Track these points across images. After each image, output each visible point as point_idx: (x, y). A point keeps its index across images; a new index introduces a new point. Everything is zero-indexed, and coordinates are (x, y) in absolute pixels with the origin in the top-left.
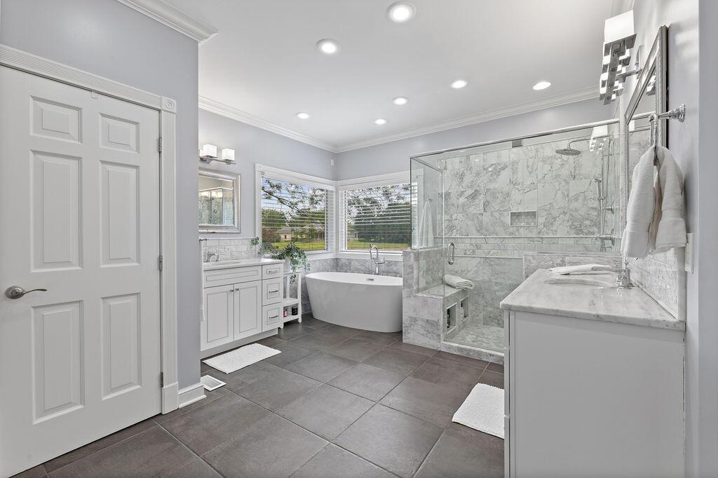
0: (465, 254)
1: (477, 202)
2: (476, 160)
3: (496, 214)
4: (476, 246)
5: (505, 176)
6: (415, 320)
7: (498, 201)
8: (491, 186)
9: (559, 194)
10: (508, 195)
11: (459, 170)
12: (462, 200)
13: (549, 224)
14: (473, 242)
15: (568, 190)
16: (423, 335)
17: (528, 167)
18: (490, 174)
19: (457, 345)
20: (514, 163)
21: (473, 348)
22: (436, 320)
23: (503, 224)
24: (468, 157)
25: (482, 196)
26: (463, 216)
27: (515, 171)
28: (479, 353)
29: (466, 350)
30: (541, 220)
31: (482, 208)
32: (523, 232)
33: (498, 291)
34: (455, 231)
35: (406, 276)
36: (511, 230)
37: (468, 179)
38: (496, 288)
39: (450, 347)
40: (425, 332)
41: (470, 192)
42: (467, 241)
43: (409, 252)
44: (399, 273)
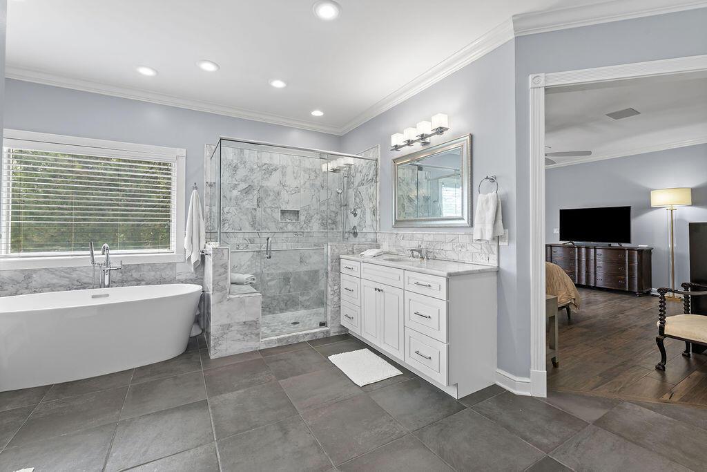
0: (238, 249)
1: (250, 196)
2: (251, 155)
3: (269, 211)
4: (250, 240)
5: (276, 177)
6: (229, 326)
7: (270, 198)
8: (265, 184)
9: (314, 200)
10: (278, 194)
11: (232, 161)
12: (235, 193)
13: (307, 222)
14: (247, 236)
15: (319, 197)
16: (239, 340)
17: (294, 173)
18: (263, 172)
19: (276, 338)
20: (283, 167)
21: (291, 335)
22: (255, 319)
23: (276, 222)
24: (242, 150)
25: (256, 192)
26: (236, 210)
27: (284, 174)
28: (297, 337)
29: (285, 338)
30: (302, 218)
31: (255, 203)
32: (290, 227)
33: (270, 280)
34: (226, 225)
35: (217, 278)
36: (280, 225)
37: (242, 172)
38: (268, 279)
39: (269, 342)
40: (243, 336)
41: (243, 186)
42: (240, 235)
43: (222, 250)
44: (143, 280)
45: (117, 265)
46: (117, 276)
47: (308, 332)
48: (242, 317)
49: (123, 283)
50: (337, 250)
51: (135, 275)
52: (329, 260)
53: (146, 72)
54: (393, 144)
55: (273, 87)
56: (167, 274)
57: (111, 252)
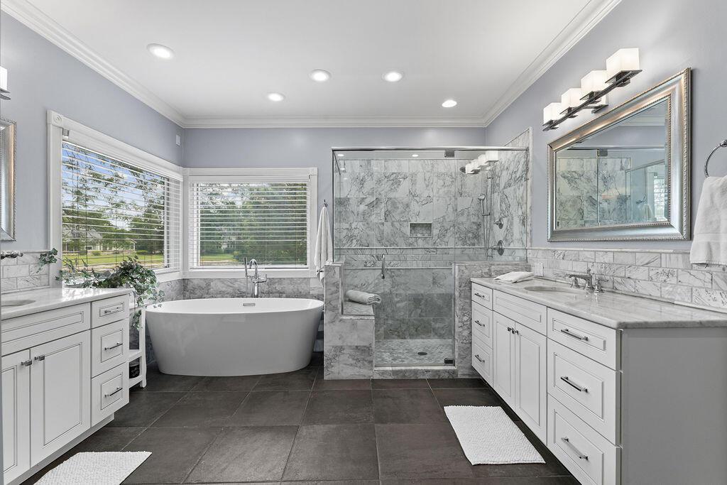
0: (365, 266)
1: (378, 210)
2: (378, 167)
3: (397, 224)
4: (377, 257)
5: (405, 185)
6: (341, 348)
7: (399, 211)
8: (392, 195)
9: (450, 209)
10: (408, 206)
11: (359, 174)
12: (362, 207)
13: (442, 236)
14: (374, 252)
15: (456, 205)
16: (351, 365)
17: (425, 180)
18: (391, 182)
19: (391, 369)
20: (413, 175)
21: (408, 368)
22: (367, 345)
23: (404, 235)
24: (369, 161)
25: (383, 205)
26: (364, 225)
27: (414, 183)
28: (416, 372)
29: (400, 371)
30: (435, 232)
31: (383, 217)
32: (421, 243)
33: (398, 302)
34: (354, 241)
35: (329, 297)
36: (410, 240)
37: (369, 185)
38: (396, 299)
39: (384, 372)
40: (355, 362)
41: (370, 199)
42: (367, 252)
43: (334, 267)
44: (284, 293)
45: (262, 279)
46: (265, 288)
47: (429, 368)
48: (354, 340)
49: (269, 294)
50: (466, 271)
51: (278, 287)
52: (457, 283)
53: (275, 98)
54: (546, 121)
55: (387, 82)
56: (303, 288)
57: (259, 266)
